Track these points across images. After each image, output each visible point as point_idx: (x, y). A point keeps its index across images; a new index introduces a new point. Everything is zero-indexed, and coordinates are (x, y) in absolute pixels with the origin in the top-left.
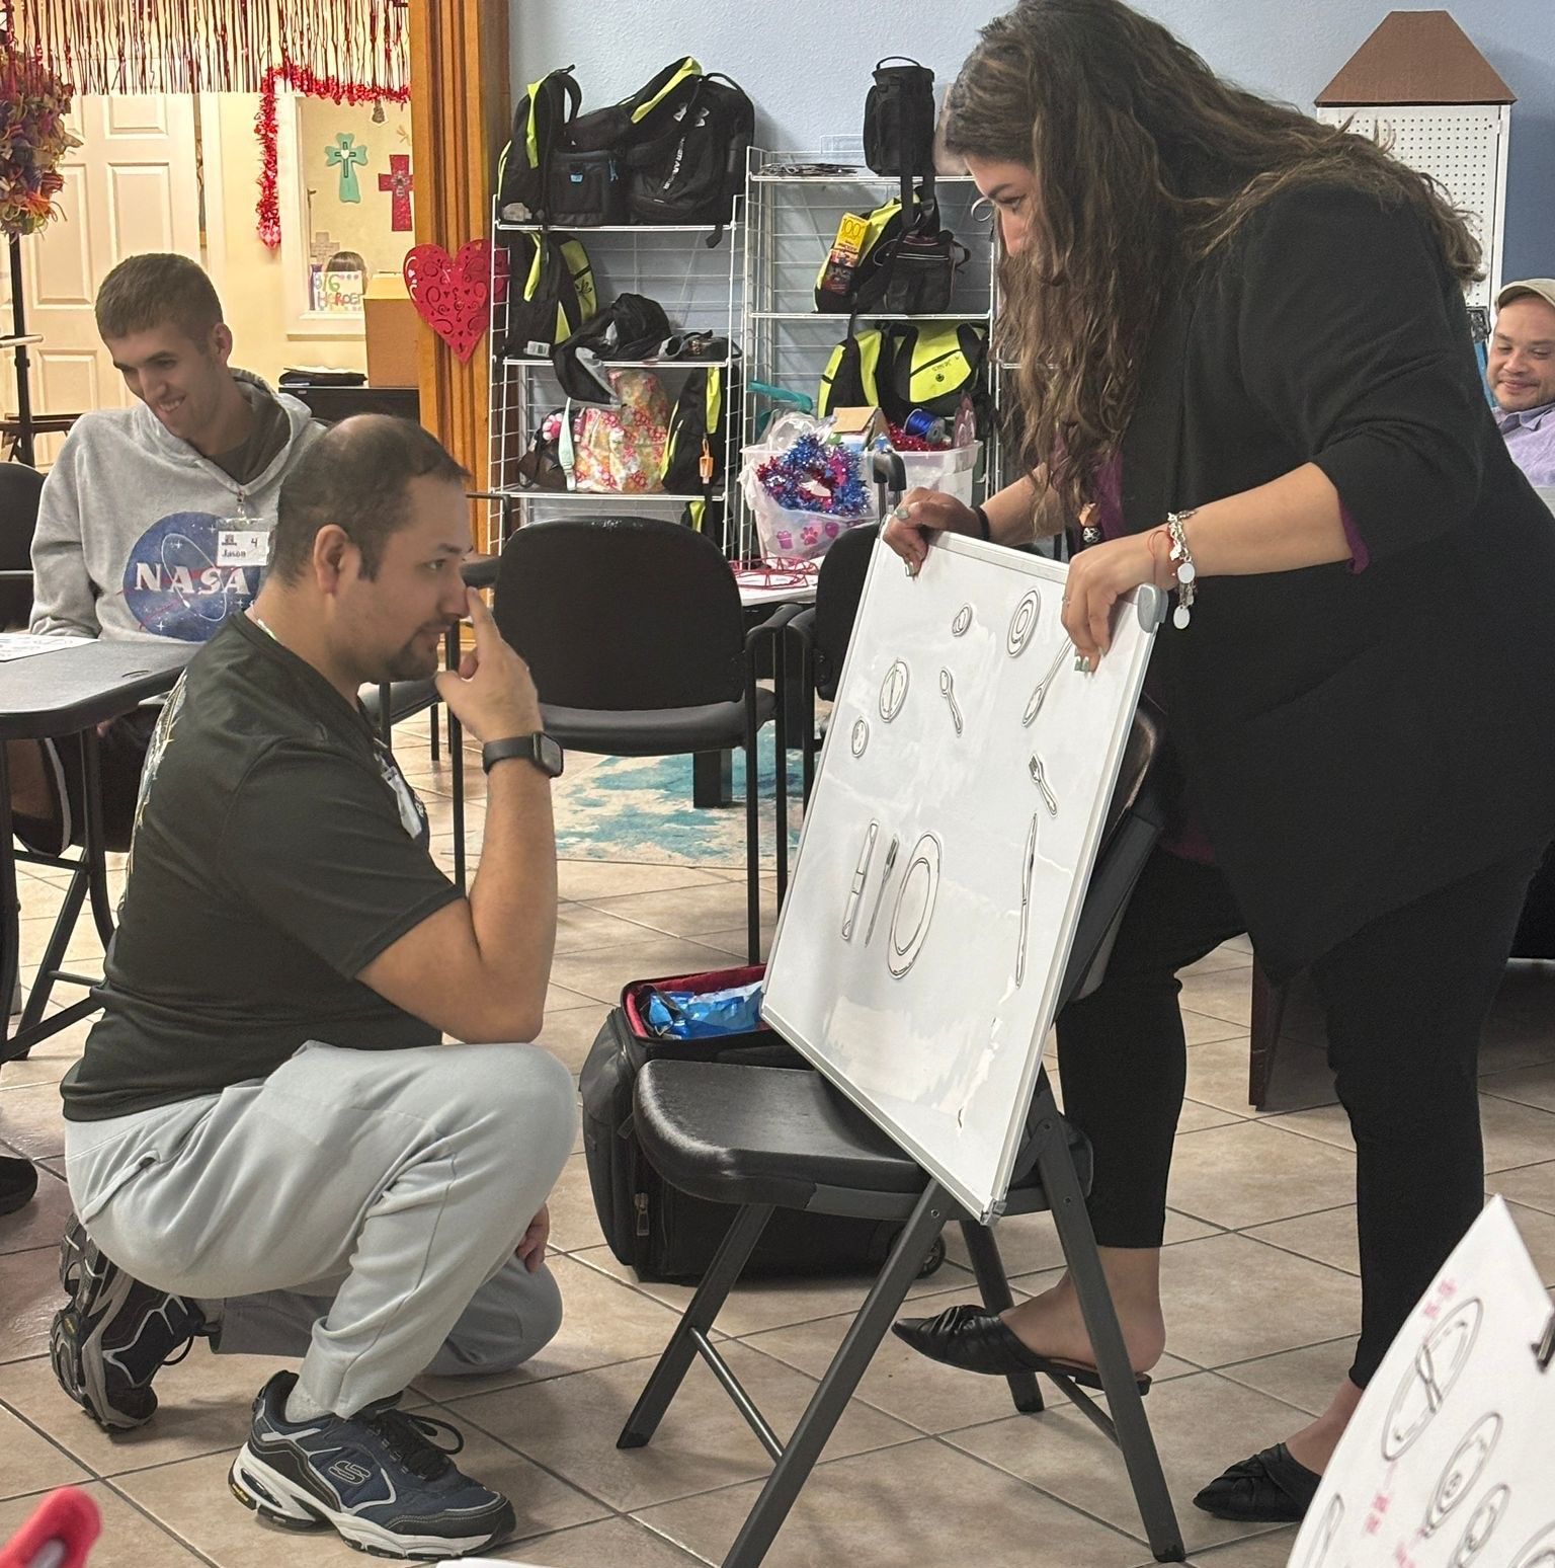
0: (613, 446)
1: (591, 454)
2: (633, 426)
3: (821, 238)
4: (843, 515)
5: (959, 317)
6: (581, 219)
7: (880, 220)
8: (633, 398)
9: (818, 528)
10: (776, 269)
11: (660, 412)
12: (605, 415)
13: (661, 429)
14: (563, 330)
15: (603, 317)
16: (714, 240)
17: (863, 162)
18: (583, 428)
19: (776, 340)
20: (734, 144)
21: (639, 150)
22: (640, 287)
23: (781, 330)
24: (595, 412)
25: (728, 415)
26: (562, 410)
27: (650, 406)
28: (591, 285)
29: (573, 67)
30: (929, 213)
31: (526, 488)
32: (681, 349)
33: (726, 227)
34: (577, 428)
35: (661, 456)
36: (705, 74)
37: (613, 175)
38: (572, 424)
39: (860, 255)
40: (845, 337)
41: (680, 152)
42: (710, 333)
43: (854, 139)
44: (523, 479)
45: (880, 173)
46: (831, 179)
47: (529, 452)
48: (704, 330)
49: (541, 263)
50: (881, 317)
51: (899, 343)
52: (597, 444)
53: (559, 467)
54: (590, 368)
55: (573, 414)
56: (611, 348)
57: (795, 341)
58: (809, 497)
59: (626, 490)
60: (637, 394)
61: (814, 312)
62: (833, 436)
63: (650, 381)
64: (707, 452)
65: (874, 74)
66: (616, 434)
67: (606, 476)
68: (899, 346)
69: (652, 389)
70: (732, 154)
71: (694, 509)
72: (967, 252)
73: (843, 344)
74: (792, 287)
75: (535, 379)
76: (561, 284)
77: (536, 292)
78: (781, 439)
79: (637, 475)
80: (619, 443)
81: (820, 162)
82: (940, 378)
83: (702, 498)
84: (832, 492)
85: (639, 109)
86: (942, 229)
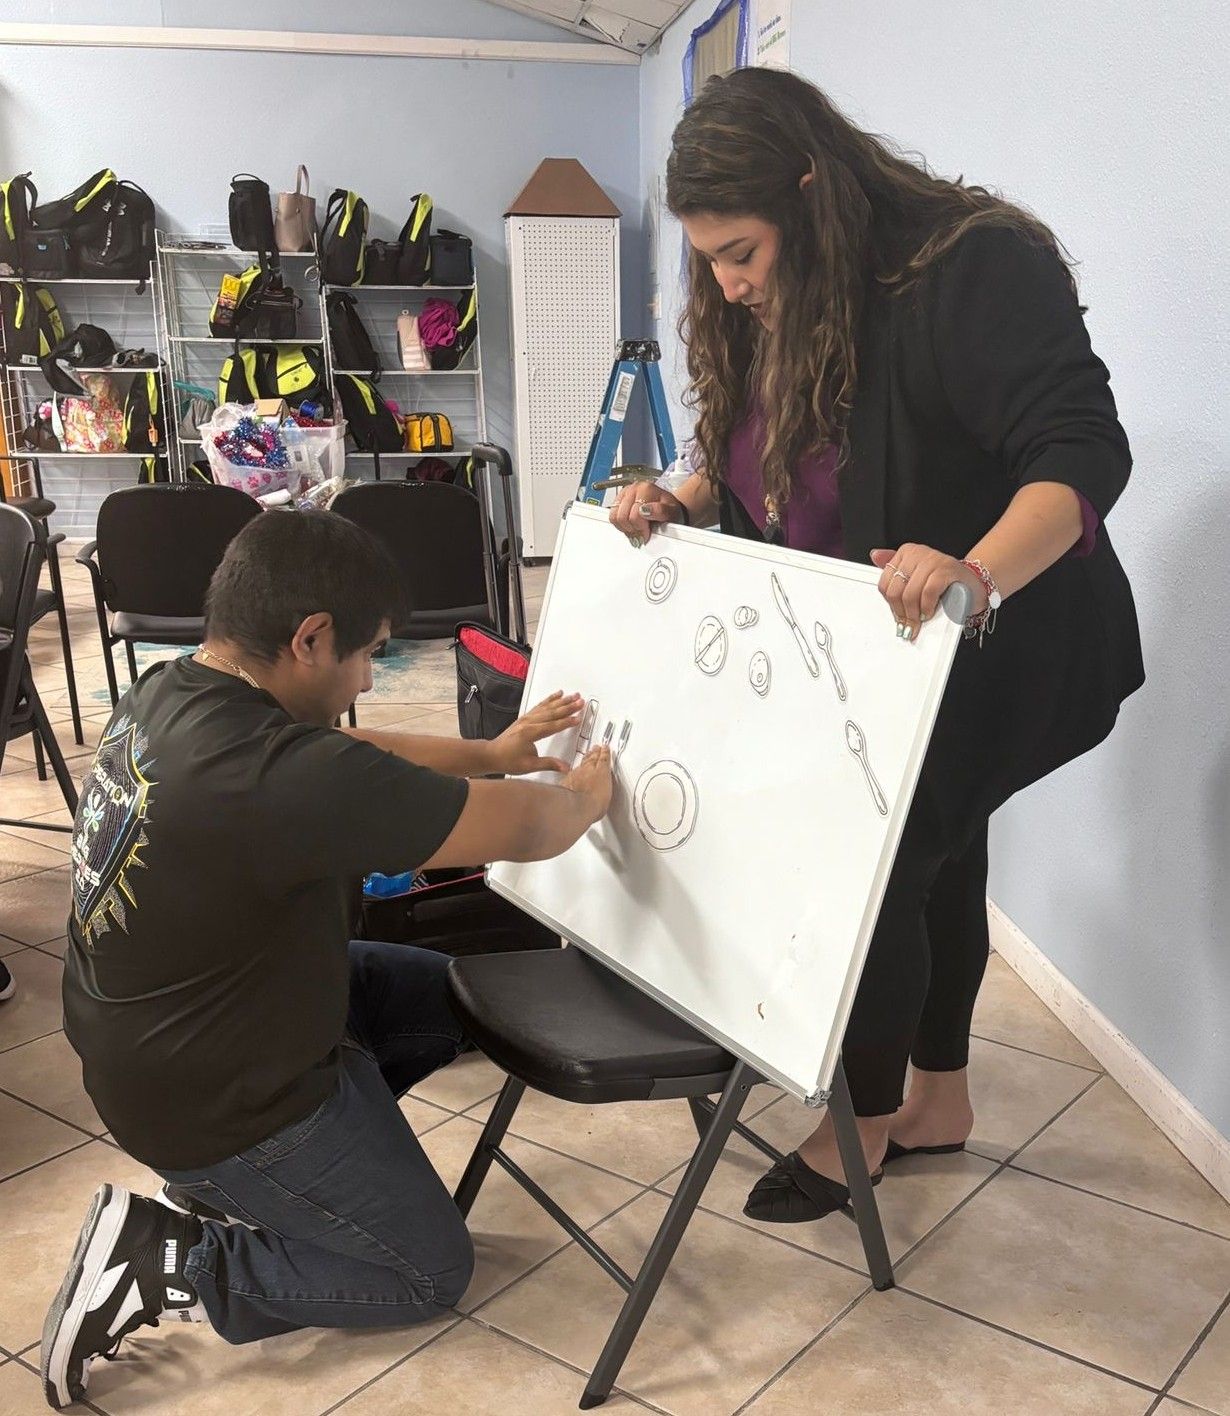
0: (89, 423)
1: (75, 428)
2: (101, 409)
3: (207, 291)
4: (273, 469)
5: (304, 341)
6: (48, 274)
7: (248, 278)
8: (98, 392)
9: (259, 477)
10: (180, 310)
11: (116, 400)
12: (81, 403)
13: (119, 412)
14: (45, 347)
15: (72, 337)
16: (141, 289)
17: (231, 241)
18: (67, 411)
19: (185, 355)
20: (145, 227)
21: (82, 230)
22: (91, 320)
23: (187, 348)
24: (74, 401)
25: (163, 403)
26: (51, 400)
27: (109, 396)
28: (59, 318)
29: (30, 173)
30: (277, 275)
31: (32, 450)
32: (126, 360)
33: (147, 282)
34: (63, 411)
35: (121, 429)
36: (119, 180)
37: (67, 246)
38: (59, 408)
39: (238, 301)
40: (231, 352)
41: (110, 231)
42: (143, 350)
43: (224, 227)
44: (27, 443)
45: (242, 249)
46: (212, 252)
47: (29, 427)
48: (138, 348)
49: (25, 303)
50: (255, 341)
51: (266, 357)
52: (79, 421)
53: (54, 437)
54: (68, 372)
55: (60, 402)
56: (79, 359)
57: (198, 356)
58: (249, 458)
59: (101, 452)
60: (100, 389)
61: (210, 337)
62: (257, 418)
63: (107, 380)
64: (153, 426)
65: (232, 185)
66: (90, 415)
67: (87, 442)
68: (267, 359)
69: (110, 386)
70: (144, 234)
71: (148, 462)
72: (301, 301)
73: (231, 357)
74: (191, 321)
75: (26, 379)
76: (39, 317)
77: (23, 322)
78: (221, 420)
79: (107, 440)
80: (93, 421)
81: (203, 240)
82: (296, 380)
83: (153, 456)
84: (264, 454)
85: (80, 202)
86: (284, 287)
